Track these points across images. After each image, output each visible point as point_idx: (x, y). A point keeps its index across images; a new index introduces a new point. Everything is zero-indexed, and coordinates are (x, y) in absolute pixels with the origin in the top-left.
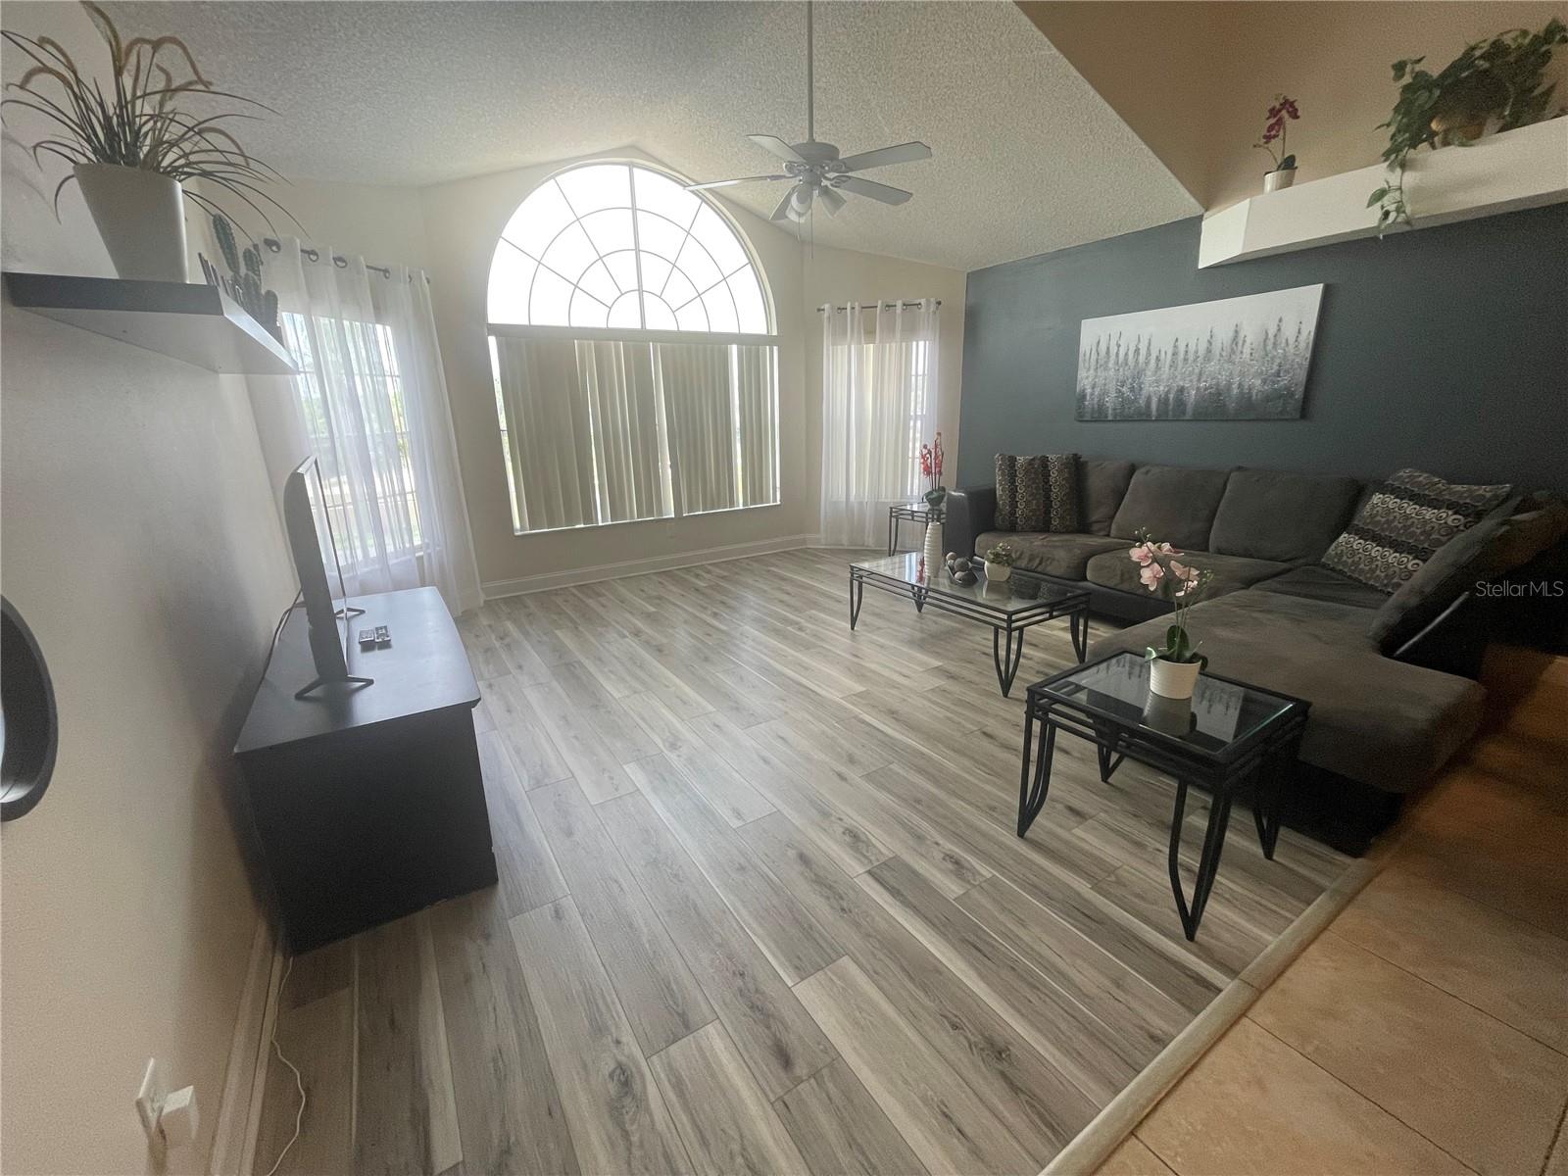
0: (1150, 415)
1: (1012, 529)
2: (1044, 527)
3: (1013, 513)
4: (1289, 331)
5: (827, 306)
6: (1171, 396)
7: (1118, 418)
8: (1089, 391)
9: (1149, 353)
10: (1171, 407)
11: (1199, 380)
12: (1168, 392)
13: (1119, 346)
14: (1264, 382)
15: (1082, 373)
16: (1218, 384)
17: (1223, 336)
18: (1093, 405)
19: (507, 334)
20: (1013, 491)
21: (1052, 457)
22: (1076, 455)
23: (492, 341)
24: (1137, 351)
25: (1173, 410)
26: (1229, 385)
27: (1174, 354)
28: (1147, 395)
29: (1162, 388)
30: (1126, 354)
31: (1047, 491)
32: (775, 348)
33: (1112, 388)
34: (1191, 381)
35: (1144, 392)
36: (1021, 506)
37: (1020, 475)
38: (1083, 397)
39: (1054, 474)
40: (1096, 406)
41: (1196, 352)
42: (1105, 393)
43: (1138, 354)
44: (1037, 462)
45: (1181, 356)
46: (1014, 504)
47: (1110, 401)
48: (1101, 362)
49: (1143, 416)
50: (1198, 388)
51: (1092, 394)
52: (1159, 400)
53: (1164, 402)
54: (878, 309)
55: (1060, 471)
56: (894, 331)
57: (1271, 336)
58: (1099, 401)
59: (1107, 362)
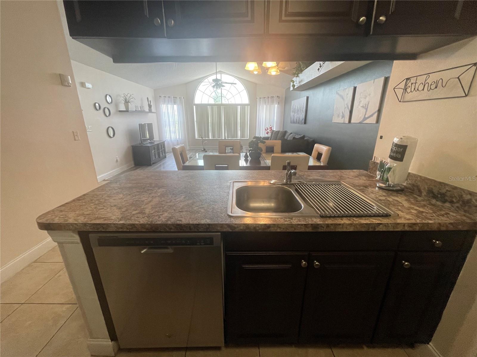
4: (304, 106)
5: (258, 98)
11: (298, 115)
13: (294, 107)
14: (302, 116)
15: (291, 113)
19: (197, 105)
23: (194, 107)
25: (296, 121)
28: (295, 117)
32: (249, 106)
33: (293, 115)
38: (291, 117)
40: (292, 120)
44: (278, 132)
45: (297, 110)
54: (266, 98)
56: (269, 103)
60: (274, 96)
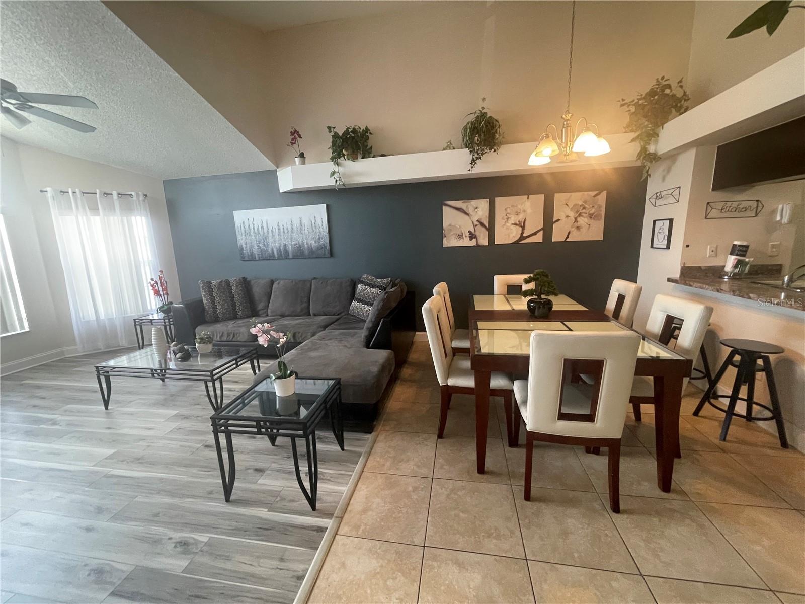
0: (274, 256)
1: (216, 320)
2: (235, 317)
3: (214, 312)
4: (319, 222)
5: (49, 189)
6: (282, 248)
7: (261, 259)
8: (244, 246)
9: (268, 229)
10: (283, 253)
11: (291, 241)
12: (280, 247)
13: (254, 225)
14: (315, 242)
15: (239, 237)
16: (299, 243)
17: (296, 223)
18: (248, 252)
20: (213, 300)
21: (230, 280)
22: (243, 278)
24: (262, 227)
25: (283, 255)
26: (303, 243)
27: (279, 229)
28: (271, 247)
29: (277, 244)
30: (258, 228)
31: (232, 297)
33: (255, 243)
34: (288, 241)
35: (269, 246)
36: (219, 307)
37: (215, 291)
38: (242, 249)
39: (234, 289)
40: (249, 253)
41: (287, 229)
42: (252, 247)
43: (263, 229)
44: (223, 283)
45: (282, 230)
46: (214, 307)
47: (255, 250)
48: (247, 232)
49: (272, 257)
50: (292, 245)
51: (246, 248)
52: (277, 250)
53: (279, 251)
54: (98, 195)
55: (237, 286)
56: (114, 209)
57: (313, 223)
58: (250, 251)
59: (250, 232)
60: (133, 193)
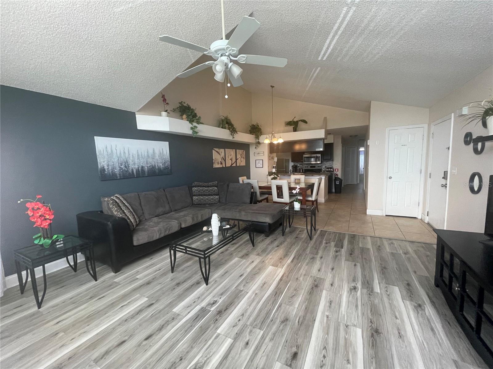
6: (140, 169)
7: (122, 178)
8: (106, 168)
9: (129, 154)
10: (141, 172)
13: (116, 150)
15: (100, 160)
16: (152, 165)
18: (109, 173)
26: (155, 166)
28: (131, 169)
29: (136, 166)
30: (121, 153)
33: (117, 165)
34: (145, 164)
41: (144, 155)
42: (114, 168)
43: (125, 154)
45: (140, 156)
47: (117, 171)
48: (109, 155)
49: (132, 176)
53: (138, 171)
57: (161, 153)
58: (112, 171)
59: (112, 156)
